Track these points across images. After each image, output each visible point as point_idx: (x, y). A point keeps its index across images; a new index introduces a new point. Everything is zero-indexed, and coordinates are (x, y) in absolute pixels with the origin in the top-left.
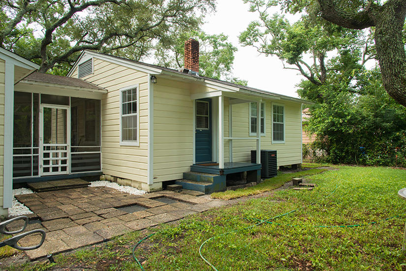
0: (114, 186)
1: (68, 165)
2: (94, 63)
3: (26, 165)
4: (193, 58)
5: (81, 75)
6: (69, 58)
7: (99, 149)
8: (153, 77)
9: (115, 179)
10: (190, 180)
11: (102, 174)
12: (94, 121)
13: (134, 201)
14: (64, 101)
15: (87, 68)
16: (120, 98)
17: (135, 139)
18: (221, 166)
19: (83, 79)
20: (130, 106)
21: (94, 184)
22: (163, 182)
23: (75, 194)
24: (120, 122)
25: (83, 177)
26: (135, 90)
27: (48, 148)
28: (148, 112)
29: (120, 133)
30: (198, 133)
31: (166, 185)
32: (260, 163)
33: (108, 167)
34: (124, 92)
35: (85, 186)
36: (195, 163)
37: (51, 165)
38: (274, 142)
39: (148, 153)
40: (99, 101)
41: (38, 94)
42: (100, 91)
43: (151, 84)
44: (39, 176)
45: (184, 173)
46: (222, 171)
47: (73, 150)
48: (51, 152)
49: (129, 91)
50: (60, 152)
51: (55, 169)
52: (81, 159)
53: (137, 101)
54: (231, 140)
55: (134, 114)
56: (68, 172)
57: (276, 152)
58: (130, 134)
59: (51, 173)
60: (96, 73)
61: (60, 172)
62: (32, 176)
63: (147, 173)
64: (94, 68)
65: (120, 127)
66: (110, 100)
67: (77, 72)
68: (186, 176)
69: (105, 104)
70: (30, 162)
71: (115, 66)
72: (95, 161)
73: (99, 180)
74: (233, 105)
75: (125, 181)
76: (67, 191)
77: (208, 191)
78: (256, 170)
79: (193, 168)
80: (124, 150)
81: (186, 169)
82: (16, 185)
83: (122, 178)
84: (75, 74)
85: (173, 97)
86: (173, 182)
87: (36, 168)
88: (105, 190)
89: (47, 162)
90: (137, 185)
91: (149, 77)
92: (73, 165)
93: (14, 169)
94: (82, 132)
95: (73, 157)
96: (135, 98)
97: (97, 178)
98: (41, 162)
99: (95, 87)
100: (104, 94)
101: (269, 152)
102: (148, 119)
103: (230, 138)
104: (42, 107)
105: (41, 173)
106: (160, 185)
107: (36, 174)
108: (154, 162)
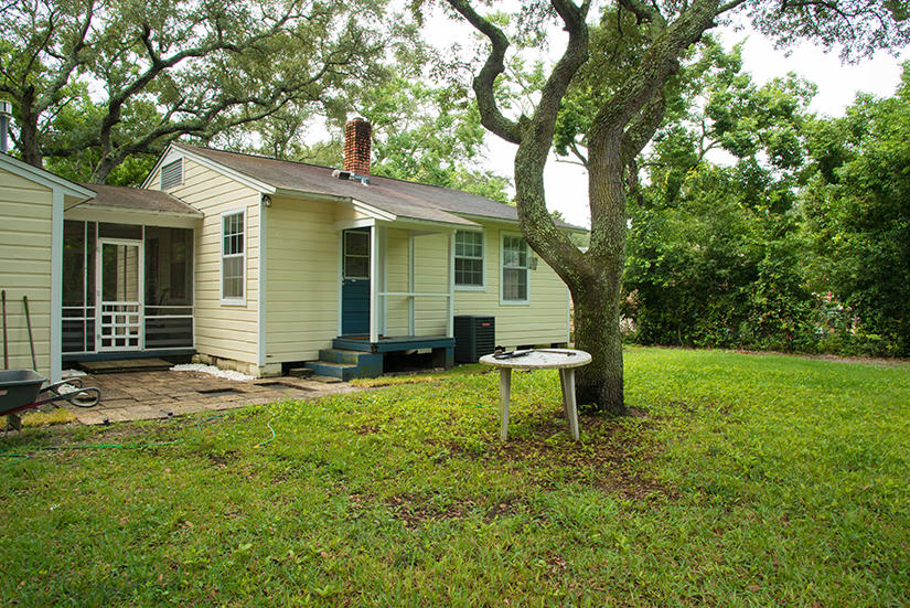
0: (213, 370)
1: (141, 336)
2: (185, 166)
3: (76, 335)
4: (359, 152)
5: (165, 185)
6: (150, 146)
7: (190, 312)
8: (266, 197)
9: (214, 360)
10: (326, 361)
11: (195, 352)
12: (184, 263)
13: (229, 386)
14: (132, 232)
15: (174, 174)
16: (220, 228)
17: (241, 295)
18: (374, 339)
19: (169, 191)
20: (235, 243)
21: (178, 368)
22: (283, 364)
23: (146, 378)
24: (220, 266)
25: (163, 357)
26: (241, 215)
27: (110, 308)
28: (257, 253)
29: (220, 285)
30: (347, 286)
31: (288, 368)
32: (452, 336)
33: (203, 343)
34: (227, 219)
35: (165, 369)
36: (340, 335)
37: (113, 336)
38: (503, 302)
39: (257, 316)
40: (191, 231)
41: (94, 223)
42: (191, 215)
43: (262, 206)
44: (96, 352)
45: (320, 351)
46: (375, 346)
47: (148, 312)
48: (113, 314)
49: (234, 216)
50: (127, 314)
51: (120, 342)
52: (163, 326)
53: (244, 233)
54: (413, 297)
55: (240, 255)
56: (140, 347)
57: (493, 318)
58: (234, 287)
59: (114, 348)
60: (188, 183)
61: (127, 348)
62: (86, 352)
63: (256, 348)
64: (186, 175)
65: (220, 276)
66: (207, 230)
67: (159, 179)
68: (323, 355)
69: (200, 236)
70: (82, 329)
71: (215, 175)
72: (184, 332)
73: (190, 362)
74: (416, 238)
75: (228, 363)
76: (138, 374)
77: (347, 377)
78: (444, 349)
79: (336, 344)
80: (226, 313)
81: (326, 345)
83: (223, 359)
84: (156, 184)
85: (303, 228)
86: (301, 364)
87: (91, 339)
88: (194, 374)
89: (106, 331)
90: (244, 368)
91: (260, 197)
92: (148, 337)
93: (63, 340)
94: (164, 283)
95: (149, 324)
96: (241, 230)
97: (187, 358)
98: (98, 331)
99: (181, 206)
100: (198, 219)
101: (477, 319)
102: (257, 263)
103: (411, 294)
104: (100, 242)
105: (99, 348)
106: (279, 368)
107: (92, 348)
108: (267, 331)
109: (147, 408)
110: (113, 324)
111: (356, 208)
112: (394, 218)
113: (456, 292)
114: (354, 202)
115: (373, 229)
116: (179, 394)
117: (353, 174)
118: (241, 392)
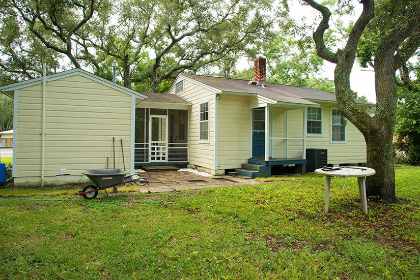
0: (195, 172)
1: (166, 156)
2: (185, 83)
3: (141, 155)
4: (261, 72)
5: (177, 92)
6: (172, 75)
7: (186, 146)
8: (218, 95)
9: (196, 167)
10: (245, 169)
11: (188, 163)
12: (184, 125)
13: (201, 179)
14: (163, 112)
15: (180, 87)
16: (199, 109)
17: (207, 139)
18: (267, 159)
19: (178, 94)
20: (205, 116)
21: (181, 170)
22: (226, 170)
23: (168, 174)
24: (199, 126)
25: (176, 165)
26: (207, 103)
27: (154, 144)
28: (214, 120)
29: (199, 134)
30: (255, 134)
31: (227, 172)
32: (305, 158)
33: (192, 160)
34: (201, 105)
35: (176, 170)
36: (251, 157)
37: (156, 156)
38: (332, 142)
39: (214, 148)
40: (187, 111)
41: (148, 109)
42: (187, 104)
43: (216, 99)
44: (149, 162)
45: (242, 164)
46: (267, 162)
47: (170, 146)
48: (156, 147)
49: (204, 104)
50: (161, 147)
51: (158, 158)
52: (175, 152)
53: (209, 111)
54: (286, 140)
55: (207, 121)
56: (166, 161)
57: (326, 150)
58: (204, 135)
59: (156, 161)
60: (185, 91)
61: (161, 161)
62: (145, 162)
63: (213, 162)
64: (185, 87)
65: (199, 130)
66: (193, 110)
67: (174, 89)
68: (243, 166)
69: (190, 113)
70: (143, 153)
71: (196, 86)
72: (184, 154)
73: (186, 168)
74: (287, 111)
75: (202, 168)
76: (165, 172)
77: (254, 176)
78: (301, 165)
79: (250, 161)
80: (201, 146)
81: (245, 161)
82: (137, 167)
83: (200, 167)
84: (173, 91)
85: (234, 108)
86: (233, 170)
87: (147, 157)
88: (187, 173)
89: (153, 154)
90: (208, 171)
91: (215, 95)
92: (169, 156)
93: (135, 157)
94: (177, 133)
95: (170, 151)
96: (207, 110)
97: (185, 166)
98: (150, 154)
99: (184, 101)
100: (190, 106)
101: (318, 150)
102: (214, 124)
103: (285, 138)
104: (151, 117)
105: (150, 161)
106: (223, 172)
107: (147, 161)
108: (218, 155)
109: (166, 187)
110: (156, 151)
111: (258, 98)
112: (276, 102)
113: (307, 137)
114: (257, 95)
115: (266, 108)
116: (180, 182)
117: (258, 83)
118: (206, 182)
